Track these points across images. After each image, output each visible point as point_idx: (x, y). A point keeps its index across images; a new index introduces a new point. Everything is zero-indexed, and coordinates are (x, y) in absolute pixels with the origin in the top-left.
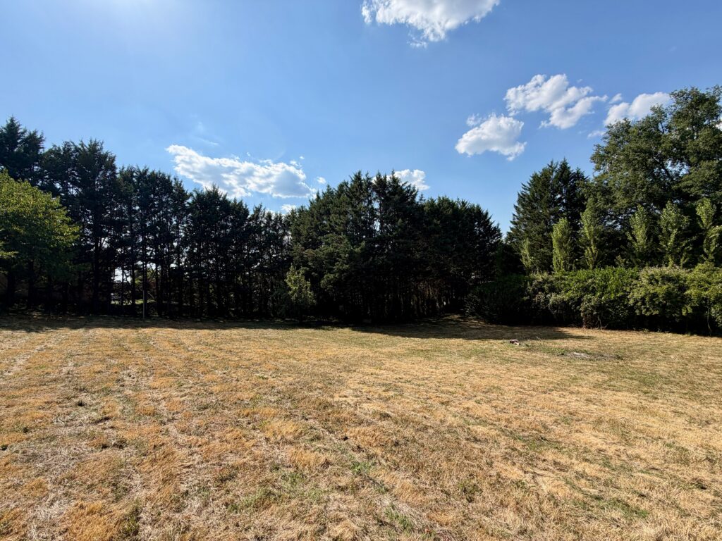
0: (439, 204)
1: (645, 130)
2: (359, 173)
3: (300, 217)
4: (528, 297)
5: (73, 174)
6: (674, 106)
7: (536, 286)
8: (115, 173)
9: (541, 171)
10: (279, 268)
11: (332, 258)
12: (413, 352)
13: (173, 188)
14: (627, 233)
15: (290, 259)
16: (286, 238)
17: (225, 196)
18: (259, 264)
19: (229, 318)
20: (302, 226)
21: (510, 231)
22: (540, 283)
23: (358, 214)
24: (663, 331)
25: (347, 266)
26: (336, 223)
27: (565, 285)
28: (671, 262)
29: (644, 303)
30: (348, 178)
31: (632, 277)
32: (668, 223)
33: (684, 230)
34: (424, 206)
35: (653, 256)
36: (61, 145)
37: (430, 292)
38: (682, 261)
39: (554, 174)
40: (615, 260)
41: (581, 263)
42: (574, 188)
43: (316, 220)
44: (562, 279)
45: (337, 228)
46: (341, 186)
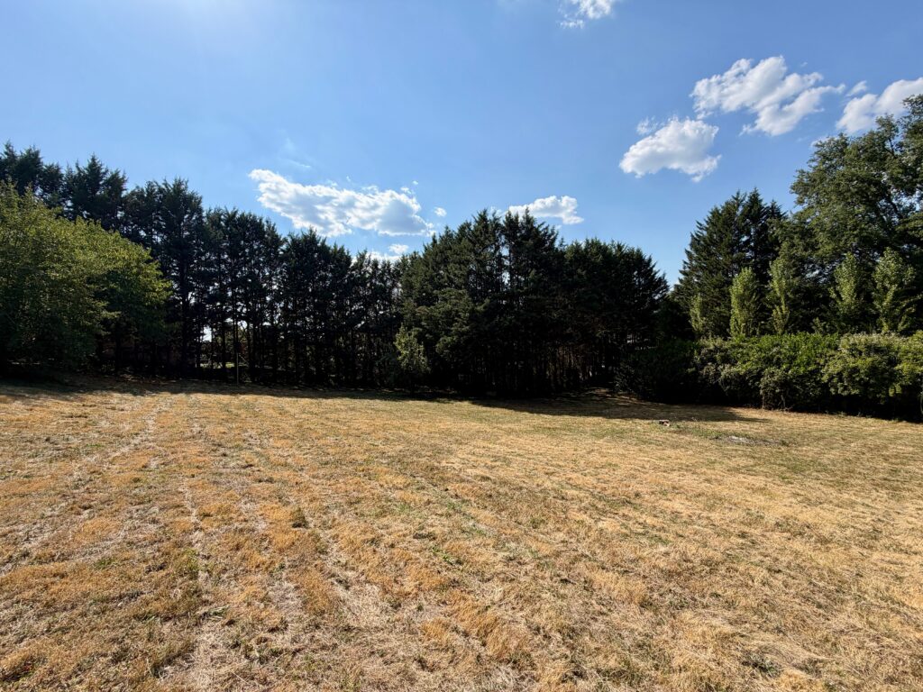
0: (586, 249)
1: (865, 151)
2: (485, 212)
3: (412, 265)
4: (694, 369)
5: (158, 218)
6: (909, 117)
7: (705, 355)
8: (201, 217)
9: (723, 204)
10: (388, 327)
11: (450, 317)
12: (537, 429)
13: (265, 233)
14: (831, 290)
15: (400, 317)
16: (396, 290)
17: (324, 241)
18: (363, 323)
19: (329, 386)
20: (414, 277)
21: (678, 283)
22: (711, 351)
23: (482, 263)
24: (864, 415)
25: (468, 327)
26: (455, 275)
27: (743, 354)
28: (886, 328)
29: (841, 380)
30: (471, 217)
31: (829, 346)
32: (886, 276)
33: (907, 286)
34: (565, 253)
35: (863, 319)
36: (144, 186)
37: (571, 360)
38: (901, 327)
39: (741, 209)
40: (811, 324)
41: (768, 327)
42: (765, 228)
43: (431, 270)
44: (740, 347)
45: (457, 281)
46: (462, 229)
